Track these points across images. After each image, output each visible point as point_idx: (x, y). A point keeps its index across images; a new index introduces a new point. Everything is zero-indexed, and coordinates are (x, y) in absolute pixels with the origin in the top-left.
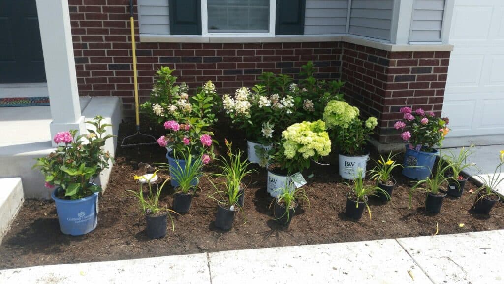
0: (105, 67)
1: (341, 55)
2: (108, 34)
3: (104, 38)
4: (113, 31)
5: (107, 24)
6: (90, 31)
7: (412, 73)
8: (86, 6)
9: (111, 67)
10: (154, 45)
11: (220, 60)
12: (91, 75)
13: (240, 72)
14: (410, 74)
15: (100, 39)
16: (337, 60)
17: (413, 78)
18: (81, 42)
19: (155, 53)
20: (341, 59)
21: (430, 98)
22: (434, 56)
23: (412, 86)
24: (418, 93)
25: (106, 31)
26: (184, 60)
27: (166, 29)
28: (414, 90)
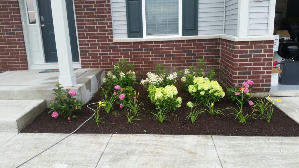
0: (97, 54)
1: (220, 46)
2: (98, 38)
3: (96, 41)
4: (101, 37)
5: (98, 34)
6: (90, 38)
7: (250, 53)
8: (88, 26)
9: (100, 54)
10: (120, 43)
11: (152, 50)
12: (91, 58)
13: (163, 56)
14: (249, 54)
15: (95, 41)
16: (217, 48)
17: (251, 56)
18: (86, 43)
19: (120, 47)
20: (220, 48)
21: (263, 67)
22: (263, 43)
23: (250, 60)
24: (254, 64)
25: (97, 38)
26: (134, 50)
27: (126, 36)
28: (252, 62)
